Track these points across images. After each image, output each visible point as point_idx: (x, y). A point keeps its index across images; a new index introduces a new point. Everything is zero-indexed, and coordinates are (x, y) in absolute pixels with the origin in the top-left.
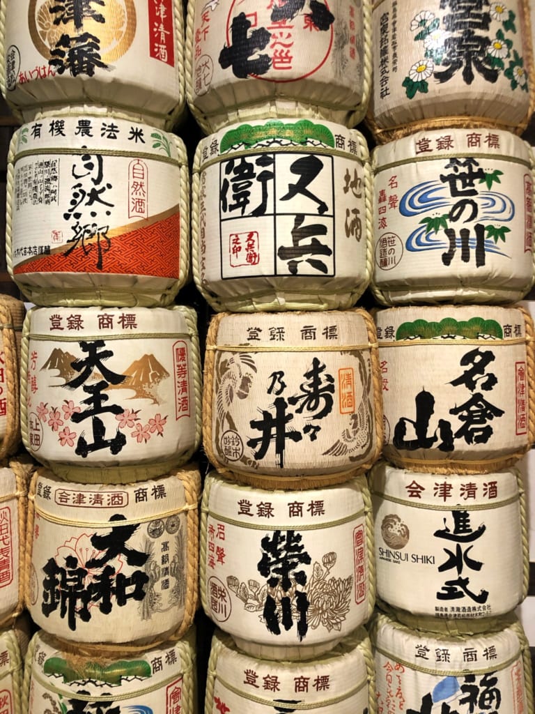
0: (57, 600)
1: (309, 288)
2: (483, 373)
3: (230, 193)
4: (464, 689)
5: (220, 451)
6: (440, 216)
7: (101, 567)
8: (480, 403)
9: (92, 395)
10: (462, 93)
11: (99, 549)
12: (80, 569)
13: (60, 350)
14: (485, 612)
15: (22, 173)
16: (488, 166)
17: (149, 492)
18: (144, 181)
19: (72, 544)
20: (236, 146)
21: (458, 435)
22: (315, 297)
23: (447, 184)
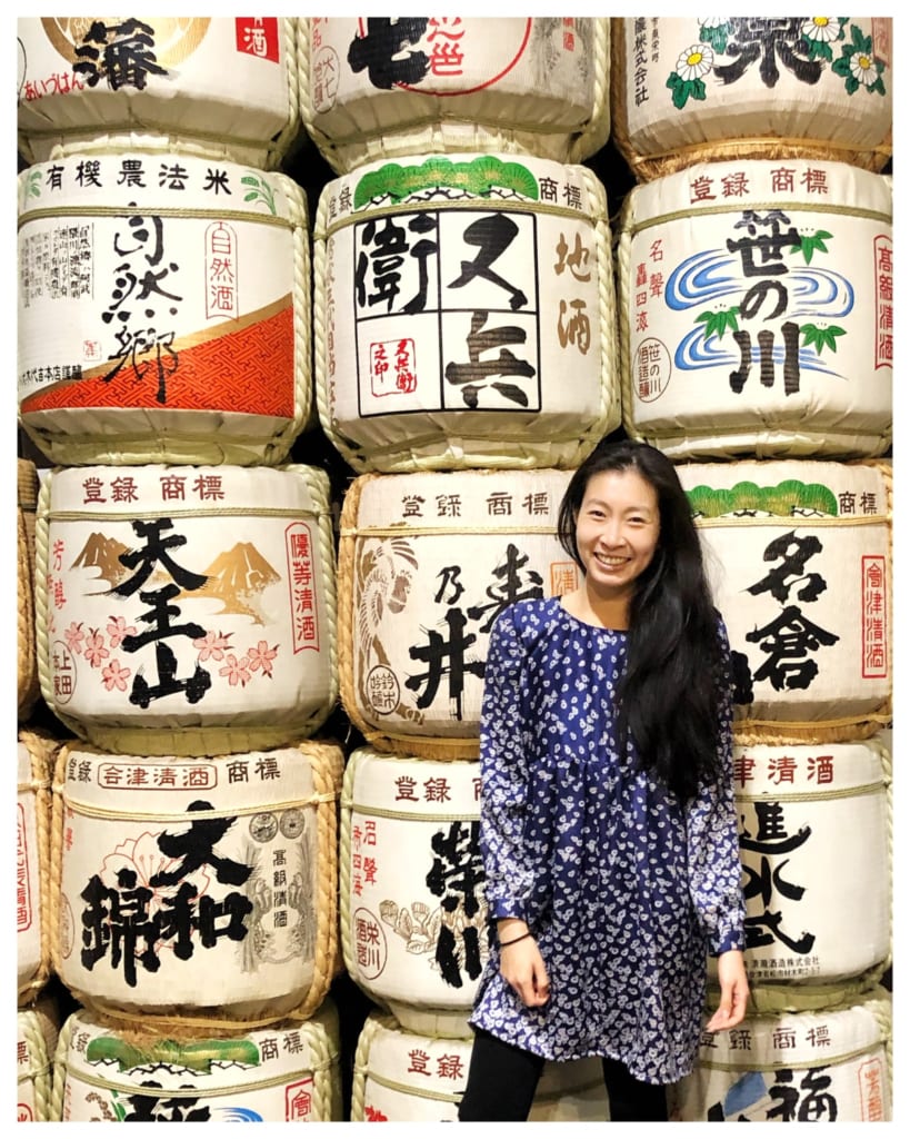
0: (104, 942)
1: (502, 431)
2: (801, 574)
3: (370, 276)
4: (775, 1092)
5: (365, 700)
6: (726, 310)
7: (175, 884)
8: (796, 622)
9: (154, 607)
10: (761, 102)
11: (170, 856)
12: (142, 889)
13: (100, 534)
14: (809, 967)
15: (33, 245)
16: (805, 224)
17: (252, 767)
18: (231, 257)
19: (127, 850)
20: (377, 199)
21: (760, 675)
22: (515, 446)
23: (738, 254)
